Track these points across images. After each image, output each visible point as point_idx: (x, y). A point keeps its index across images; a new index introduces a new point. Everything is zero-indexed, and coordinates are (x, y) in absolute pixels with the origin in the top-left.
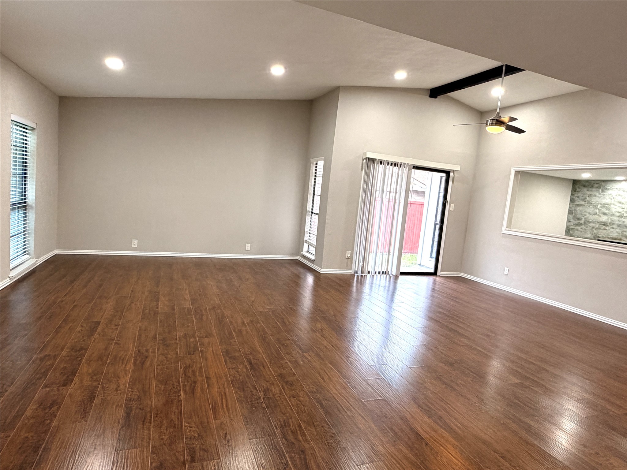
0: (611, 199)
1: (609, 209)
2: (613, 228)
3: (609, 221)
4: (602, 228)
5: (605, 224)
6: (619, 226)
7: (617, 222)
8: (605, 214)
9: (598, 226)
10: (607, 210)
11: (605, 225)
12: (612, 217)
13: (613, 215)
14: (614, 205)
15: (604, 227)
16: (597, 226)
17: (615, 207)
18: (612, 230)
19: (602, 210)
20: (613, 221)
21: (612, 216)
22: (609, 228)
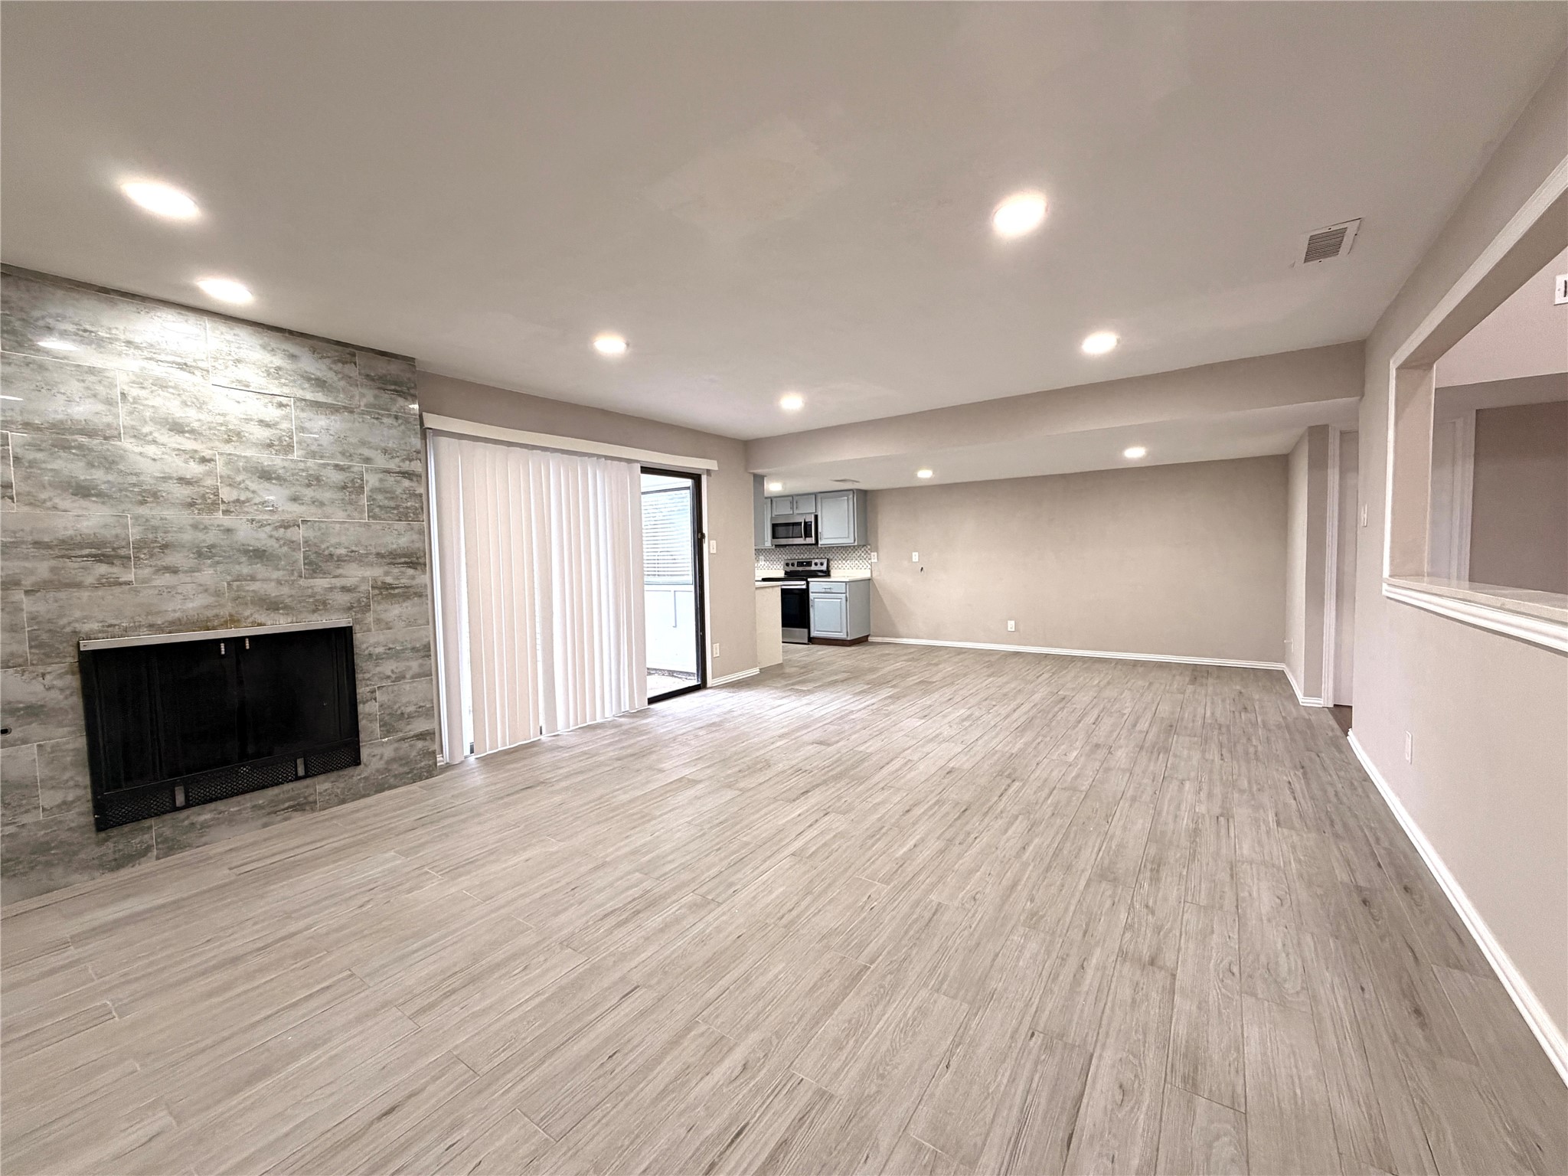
0: (109, 402)
1: (109, 463)
2: (174, 570)
3: (134, 533)
4: (90, 580)
5: (104, 552)
6: (204, 553)
7: (188, 536)
8: (83, 491)
9: (53, 570)
10: (91, 465)
11: (100, 558)
12: (142, 510)
13: (149, 496)
14: (139, 437)
15: (103, 569)
16: (43, 569)
17: (151, 450)
18: (167, 579)
19: (57, 465)
20: (155, 529)
21: (143, 502)
22: (147, 571)
